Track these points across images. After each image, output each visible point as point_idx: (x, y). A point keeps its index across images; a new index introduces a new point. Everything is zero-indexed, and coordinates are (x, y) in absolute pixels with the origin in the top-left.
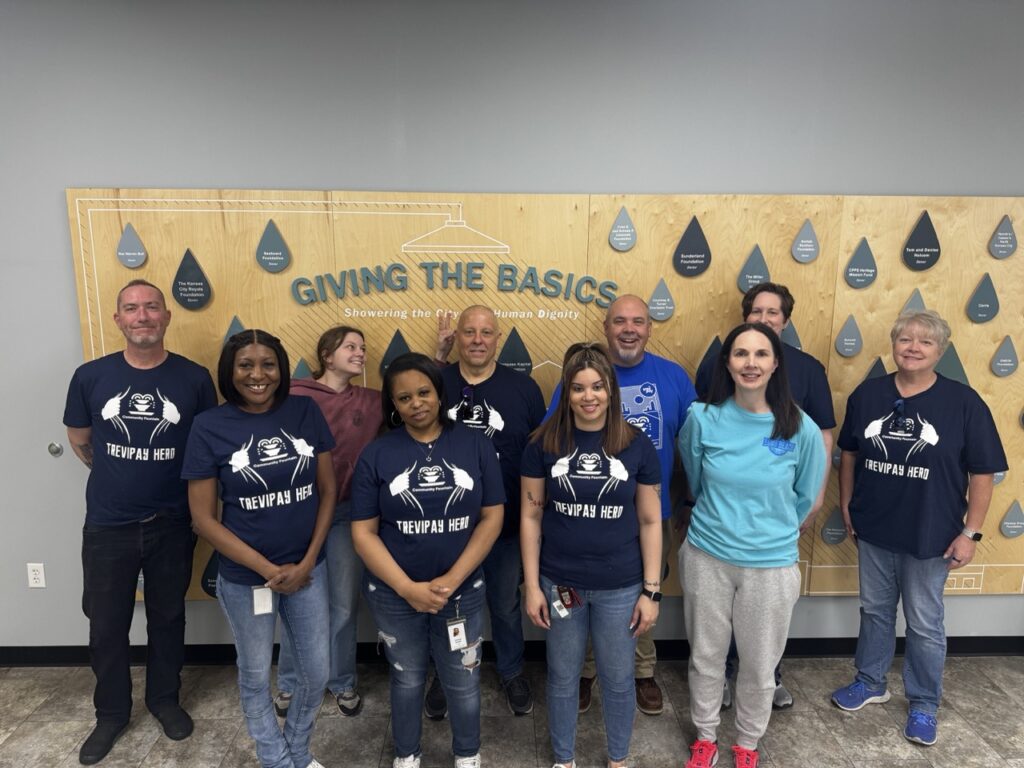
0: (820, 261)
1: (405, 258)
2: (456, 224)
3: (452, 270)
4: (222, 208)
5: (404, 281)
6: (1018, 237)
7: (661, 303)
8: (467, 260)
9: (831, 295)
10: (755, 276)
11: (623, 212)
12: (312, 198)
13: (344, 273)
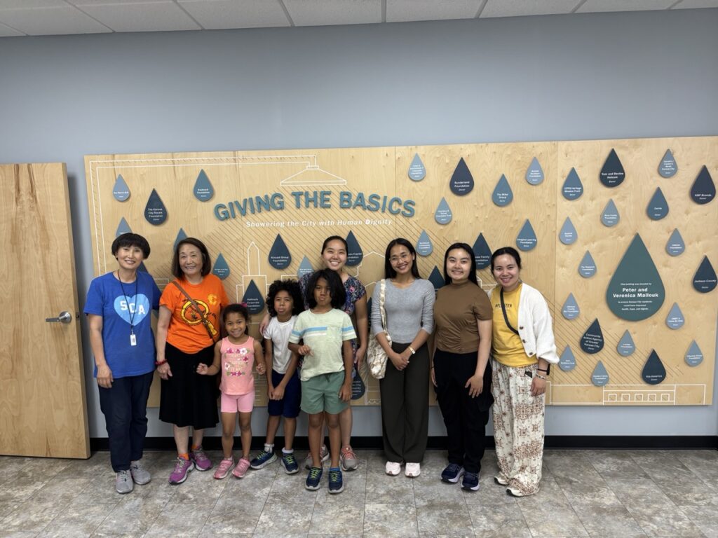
0: (545, 183)
1: (282, 190)
2: (313, 168)
3: (311, 196)
4: (174, 164)
5: (281, 203)
6: (678, 163)
7: (443, 213)
8: (320, 190)
9: (554, 205)
10: (503, 194)
11: (417, 156)
12: (226, 156)
13: (245, 200)
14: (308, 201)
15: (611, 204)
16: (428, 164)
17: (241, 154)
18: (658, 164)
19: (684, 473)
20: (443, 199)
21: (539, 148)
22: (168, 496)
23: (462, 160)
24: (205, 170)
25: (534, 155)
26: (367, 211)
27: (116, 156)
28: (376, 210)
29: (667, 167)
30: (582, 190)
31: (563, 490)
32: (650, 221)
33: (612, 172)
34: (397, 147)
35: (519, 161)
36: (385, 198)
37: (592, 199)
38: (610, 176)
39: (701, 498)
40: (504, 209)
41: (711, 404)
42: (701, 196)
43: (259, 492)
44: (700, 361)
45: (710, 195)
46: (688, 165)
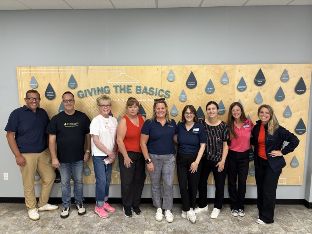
0: (230, 83)
1: (109, 84)
2: (123, 74)
3: (123, 87)
4: (59, 72)
5: (109, 91)
6: (290, 76)
7: (183, 97)
8: (127, 85)
9: (233, 94)
10: (210, 88)
11: (171, 70)
12: (83, 68)
13: (92, 89)
14: (121, 90)
15: (259, 94)
16: (176, 73)
17: (90, 68)
18: (281, 76)
19: (289, 216)
20: (183, 90)
21: (227, 67)
22: (53, 226)
23: (192, 72)
24: (73, 75)
25: (225, 71)
26: (148, 95)
27: (32, 67)
28: (152, 95)
29: (285, 77)
30: (246, 87)
31: (235, 224)
32: (276, 102)
33: (260, 79)
34: (162, 66)
35: (218, 73)
36: (157, 89)
37: (251, 91)
38: (259, 81)
39: (297, 229)
40: (210, 95)
41: (302, 185)
42: (299, 91)
43: (95, 225)
44: (297, 165)
45: (303, 91)
46: (294, 76)
